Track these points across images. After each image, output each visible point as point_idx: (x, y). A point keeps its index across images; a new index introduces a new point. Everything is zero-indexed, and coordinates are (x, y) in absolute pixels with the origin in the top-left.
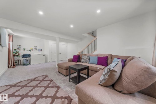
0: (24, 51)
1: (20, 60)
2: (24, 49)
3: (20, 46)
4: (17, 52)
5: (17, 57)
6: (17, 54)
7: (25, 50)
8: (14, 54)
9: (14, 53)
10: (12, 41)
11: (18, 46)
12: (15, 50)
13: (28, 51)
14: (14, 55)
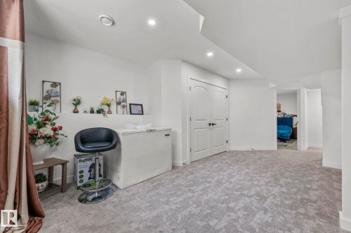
0: (76, 112)
1: (64, 164)
2: (77, 102)
3: (55, 85)
4: (47, 119)
5: (46, 147)
6: (47, 130)
7: (79, 108)
8: (33, 127)
9: (30, 121)
10: (23, 39)
11: (48, 87)
12: (34, 104)
13: (92, 112)
14: (33, 137)
